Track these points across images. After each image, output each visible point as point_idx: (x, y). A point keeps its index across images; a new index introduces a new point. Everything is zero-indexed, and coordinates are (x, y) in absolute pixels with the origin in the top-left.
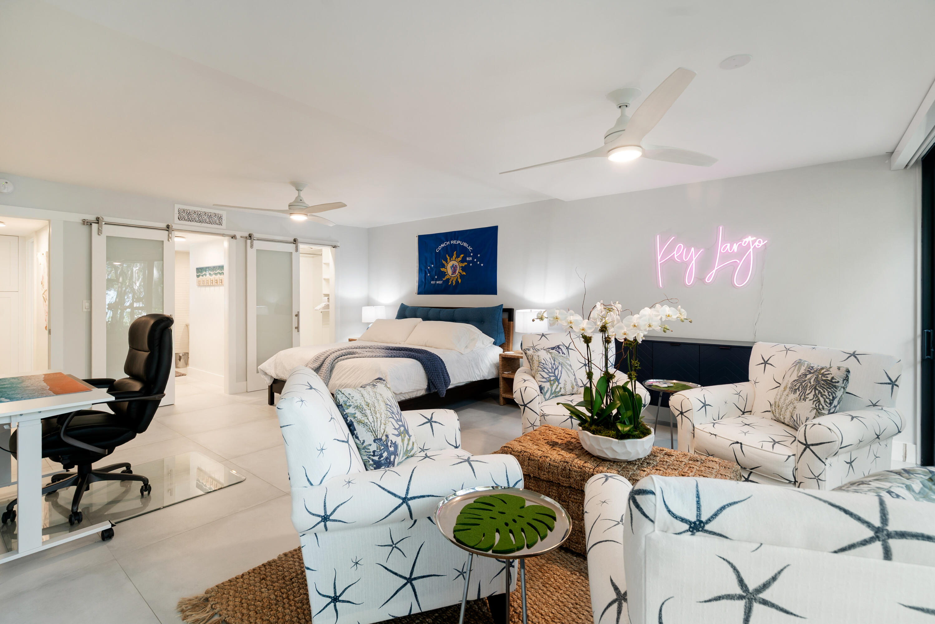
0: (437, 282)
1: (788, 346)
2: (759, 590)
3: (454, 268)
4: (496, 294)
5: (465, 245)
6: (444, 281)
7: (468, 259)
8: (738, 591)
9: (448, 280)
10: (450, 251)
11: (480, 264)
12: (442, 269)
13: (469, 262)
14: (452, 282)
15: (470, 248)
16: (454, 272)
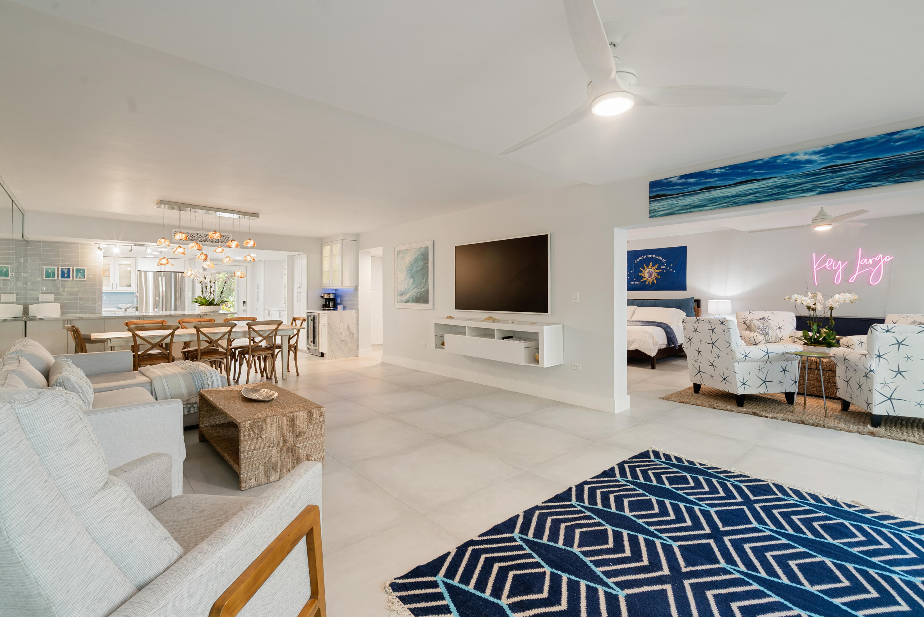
0: (636, 283)
1: (908, 315)
2: (901, 342)
3: (650, 273)
4: (686, 290)
5: (660, 258)
6: (642, 282)
7: (662, 267)
8: (897, 343)
9: (645, 281)
10: (647, 262)
11: (673, 270)
12: (640, 274)
13: (663, 269)
14: (649, 282)
15: (664, 260)
16: (650, 276)
